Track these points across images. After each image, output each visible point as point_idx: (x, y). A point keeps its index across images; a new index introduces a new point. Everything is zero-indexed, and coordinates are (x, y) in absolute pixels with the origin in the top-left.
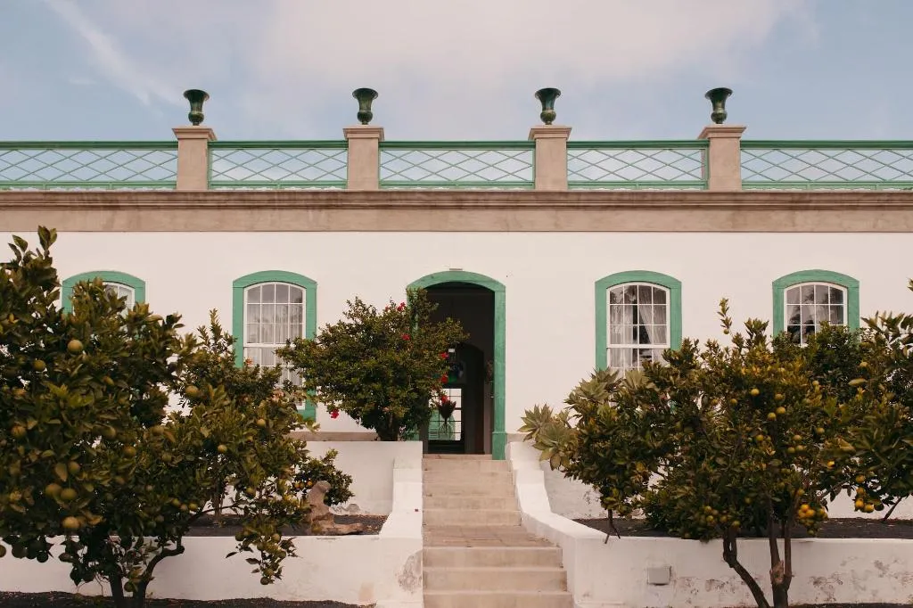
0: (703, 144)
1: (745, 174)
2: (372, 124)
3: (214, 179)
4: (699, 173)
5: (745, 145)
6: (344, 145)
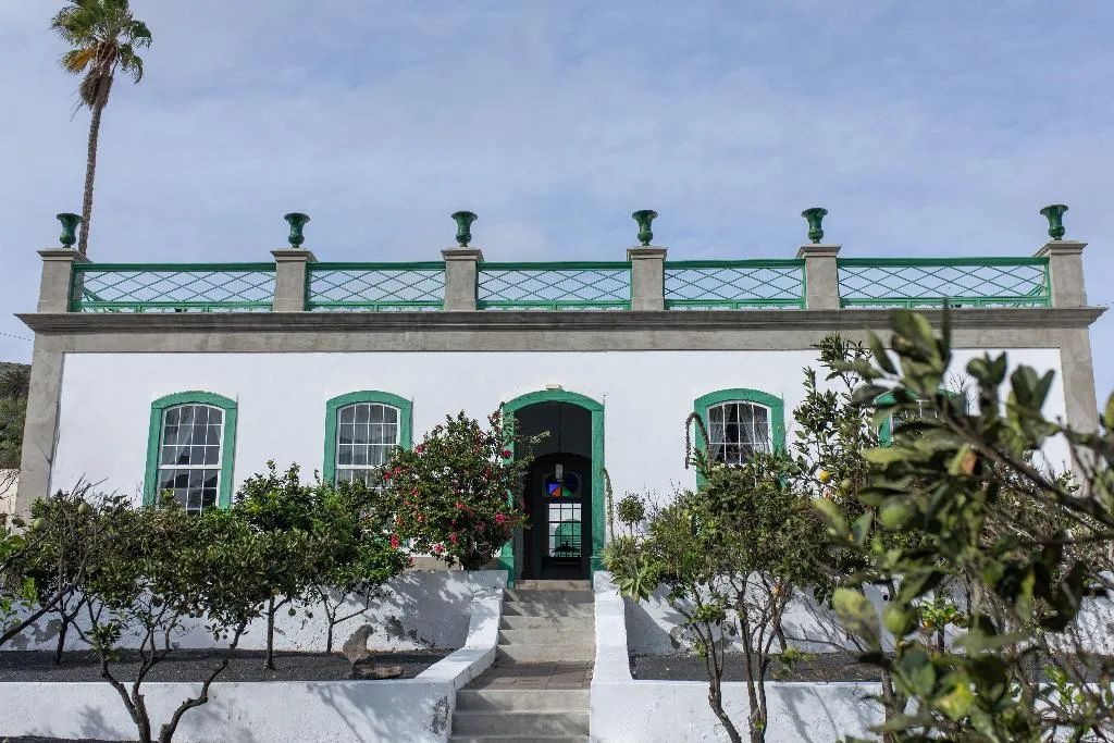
0: (799, 263)
2: (471, 246)
3: (313, 300)
4: (796, 291)
5: (843, 263)
6: (441, 266)
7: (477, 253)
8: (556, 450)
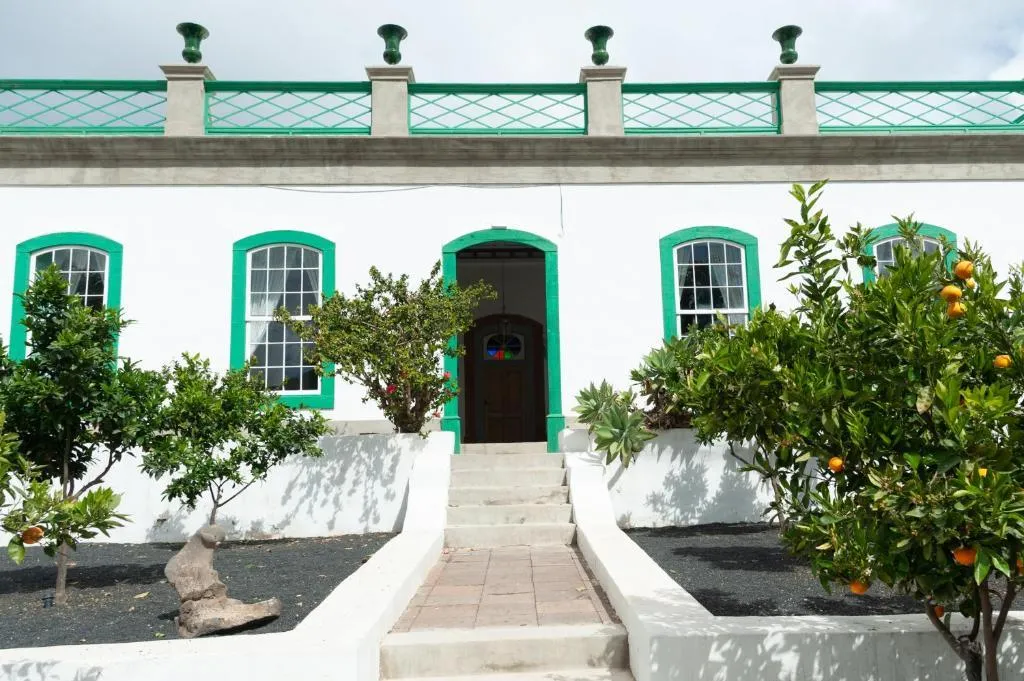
0: (773, 87)
1: (821, 119)
2: (401, 64)
3: (214, 125)
4: (769, 118)
5: (821, 87)
6: (366, 88)
7: (407, 71)
8: (500, 312)
